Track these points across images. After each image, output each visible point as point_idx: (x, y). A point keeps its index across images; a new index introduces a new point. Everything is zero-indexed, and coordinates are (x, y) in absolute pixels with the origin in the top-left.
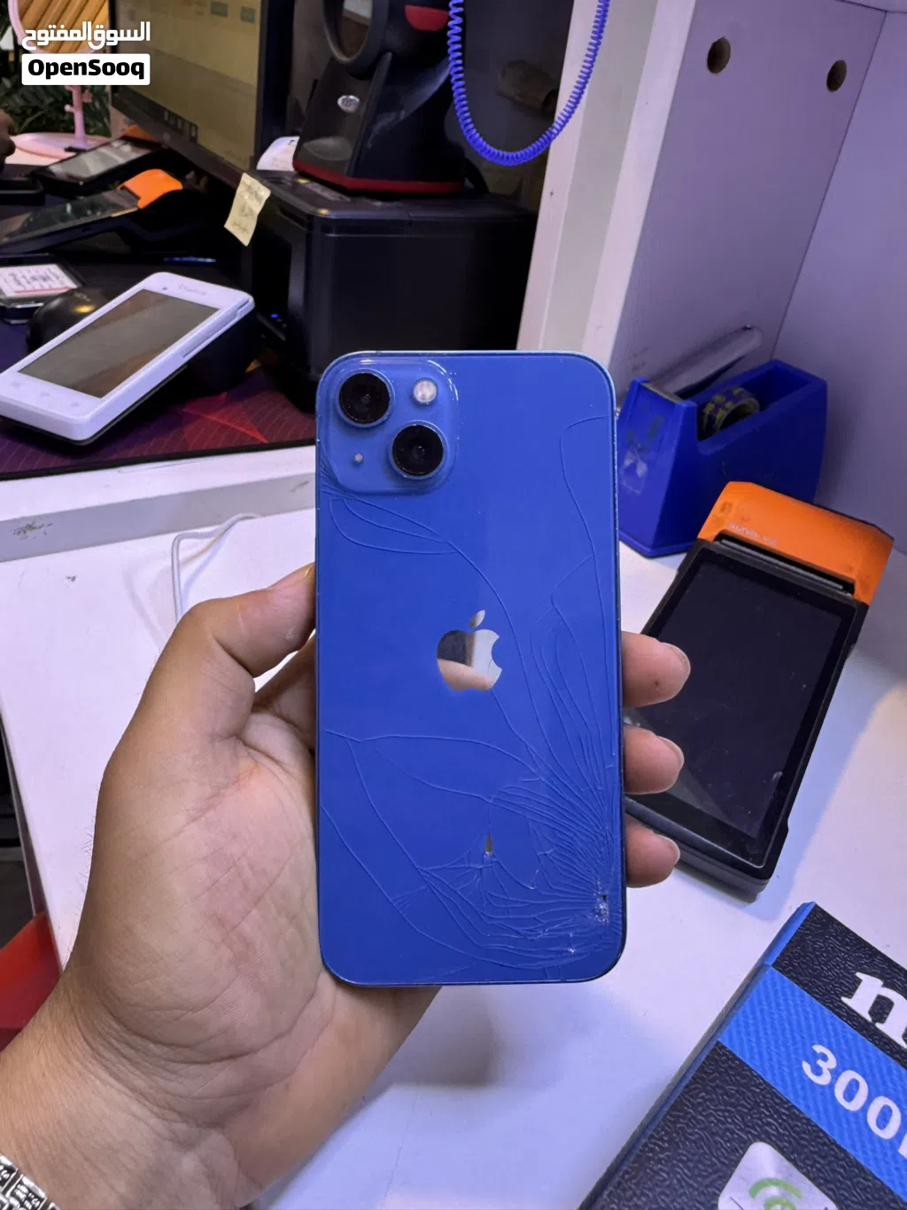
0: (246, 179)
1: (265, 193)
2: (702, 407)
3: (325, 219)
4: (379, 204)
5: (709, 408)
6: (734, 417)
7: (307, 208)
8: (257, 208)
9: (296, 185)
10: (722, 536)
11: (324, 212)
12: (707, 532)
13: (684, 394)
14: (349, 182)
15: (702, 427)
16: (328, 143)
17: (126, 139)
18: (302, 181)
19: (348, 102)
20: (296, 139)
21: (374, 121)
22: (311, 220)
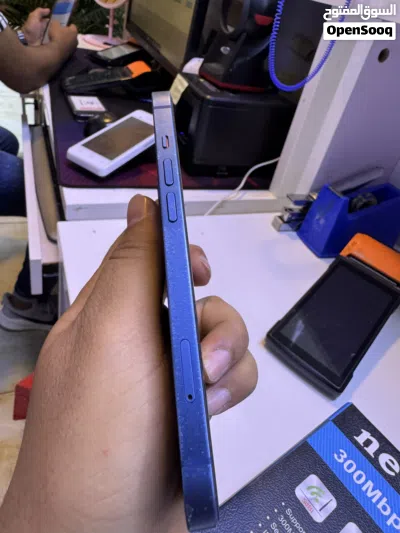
0: (179, 77)
1: (186, 84)
2: (352, 199)
3: (209, 100)
4: (231, 95)
5: (355, 200)
6: (366, 205)
7: (201, 93)
8: (182, 90)
9: (199, 82)
10: (350, 255)
11: (208, 97)
12: (344, 253)
13: (345, 193)
14: (220, 84)
15: (351, 208)
16: (214, 65)
17: (130, 44)
18: (202, 80)
19: (225, 50)
20: (202, 60)
21: (235, 60)
22: (203, 99)
